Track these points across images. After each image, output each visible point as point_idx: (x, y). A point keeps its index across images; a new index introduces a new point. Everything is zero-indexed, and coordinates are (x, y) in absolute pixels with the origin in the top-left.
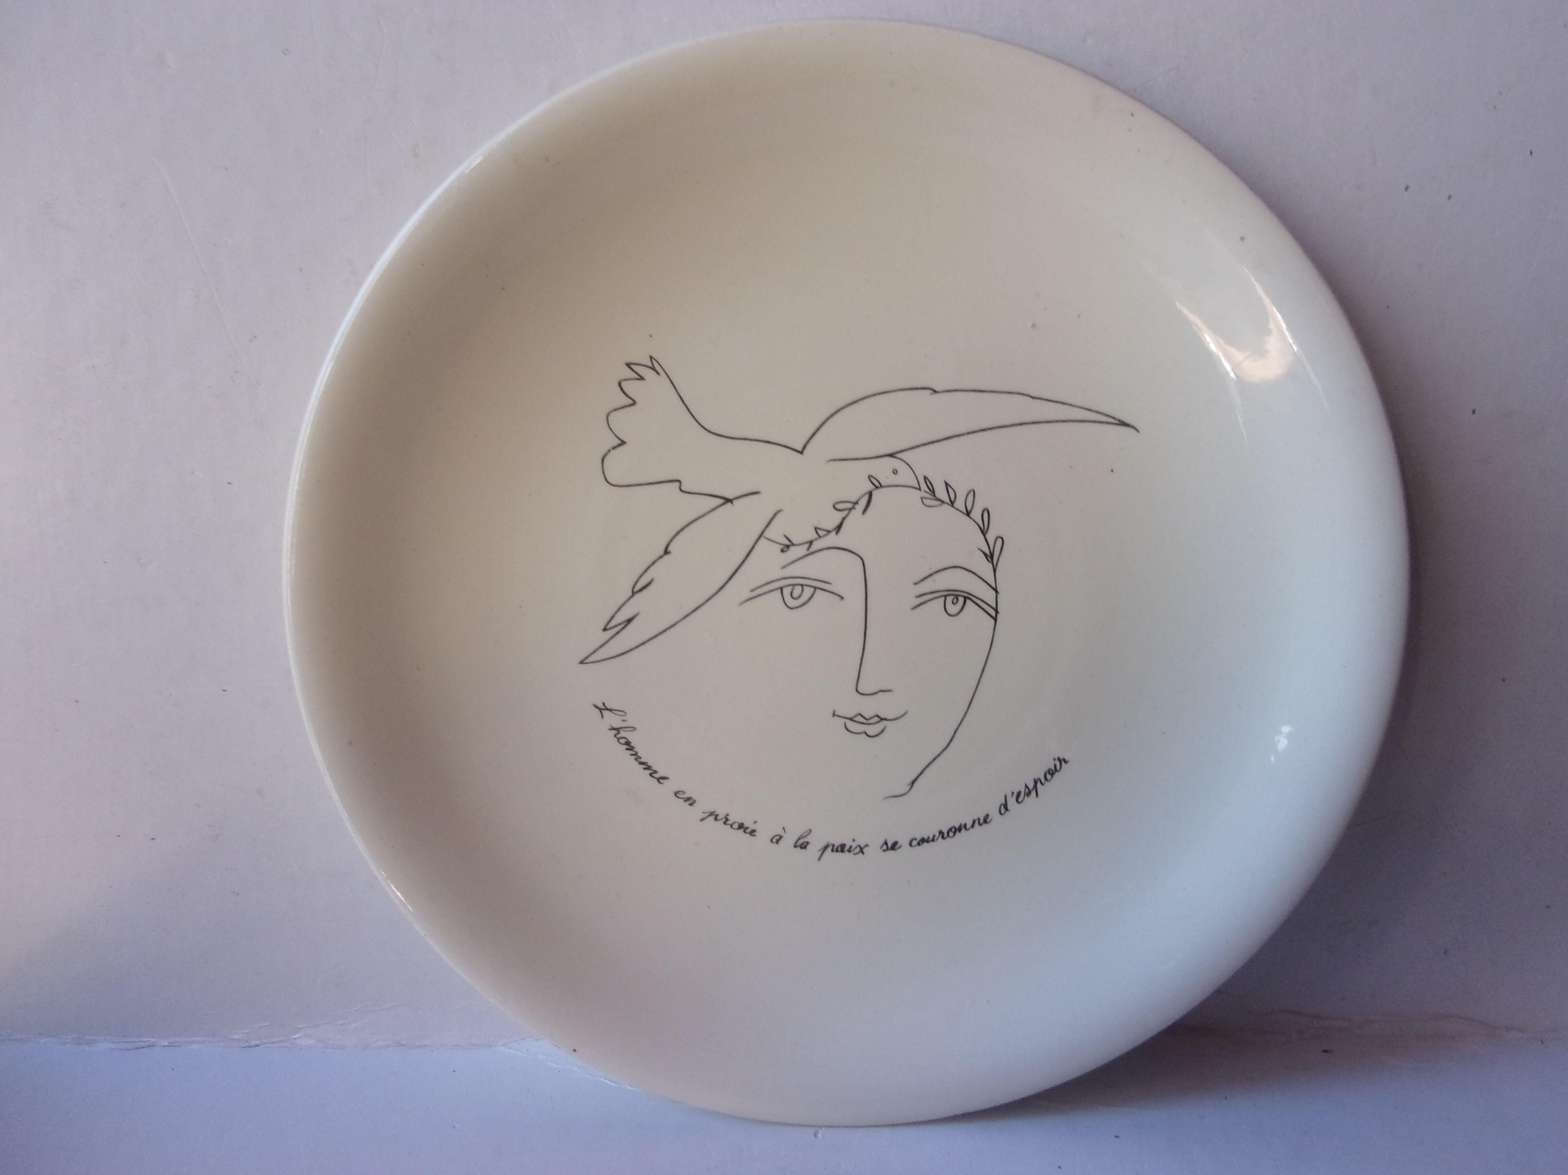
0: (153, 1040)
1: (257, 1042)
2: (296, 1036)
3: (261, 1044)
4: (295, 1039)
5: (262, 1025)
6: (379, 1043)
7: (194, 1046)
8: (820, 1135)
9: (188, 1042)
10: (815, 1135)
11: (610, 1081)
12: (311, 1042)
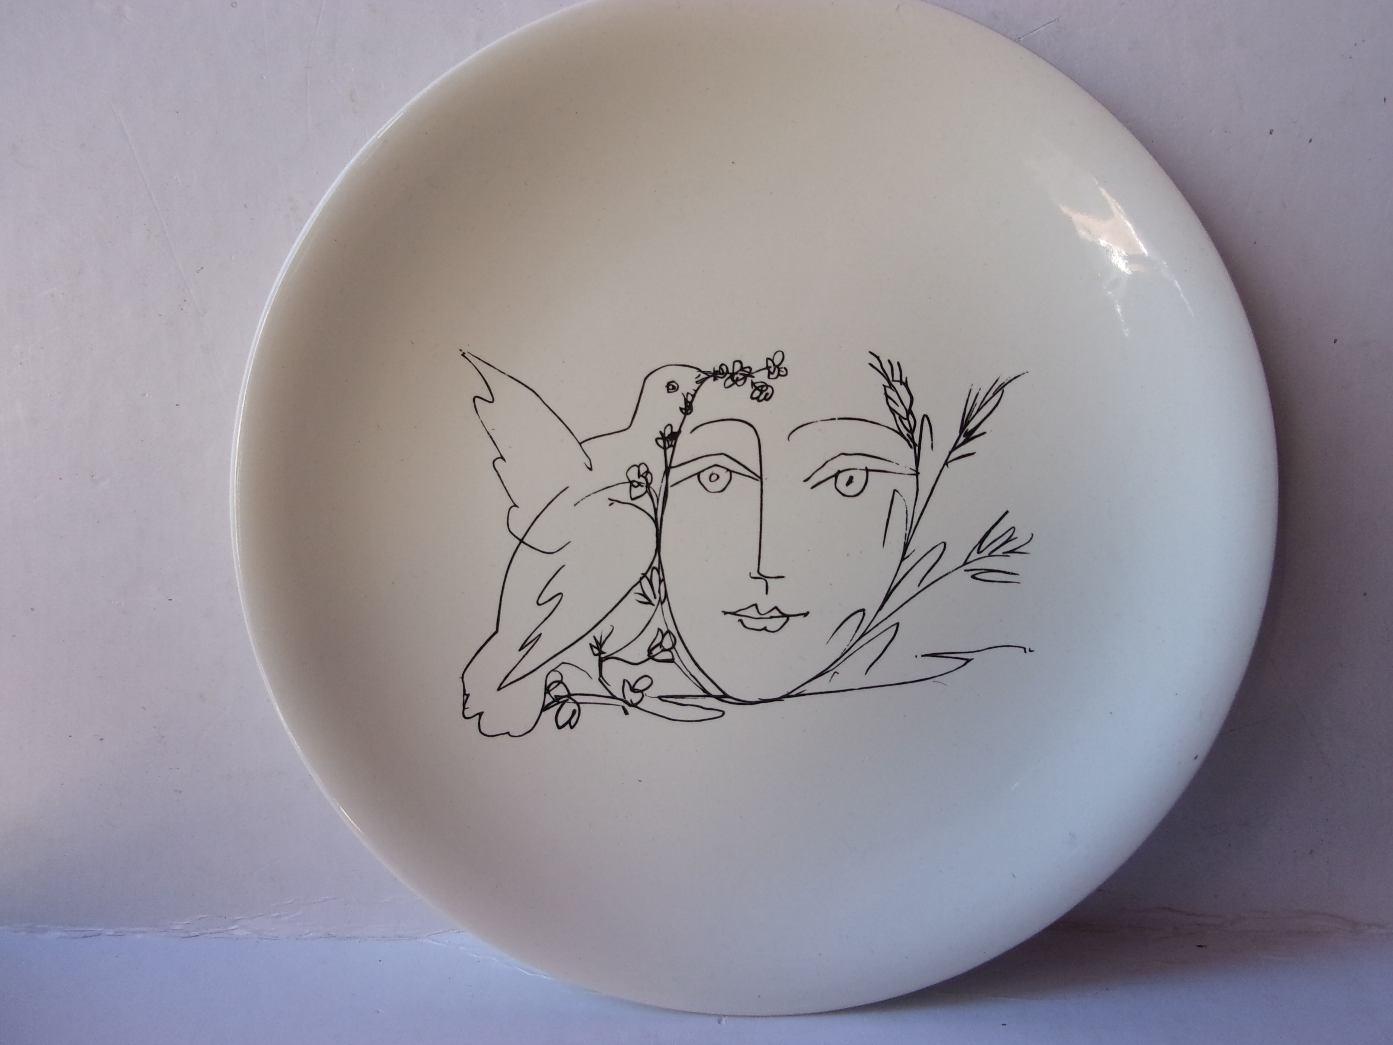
0: (100, 930)
1: (197, 933)
2: (233, 928)
3: (200, 935)
4: (233, 930)
5: (200, 917)
6: (311, 934)
7: (139, 936)
8: (723, 1022)
9: (133, 932)
10: (719, 1022)
11: (526, 970)
12: (245, 933)
